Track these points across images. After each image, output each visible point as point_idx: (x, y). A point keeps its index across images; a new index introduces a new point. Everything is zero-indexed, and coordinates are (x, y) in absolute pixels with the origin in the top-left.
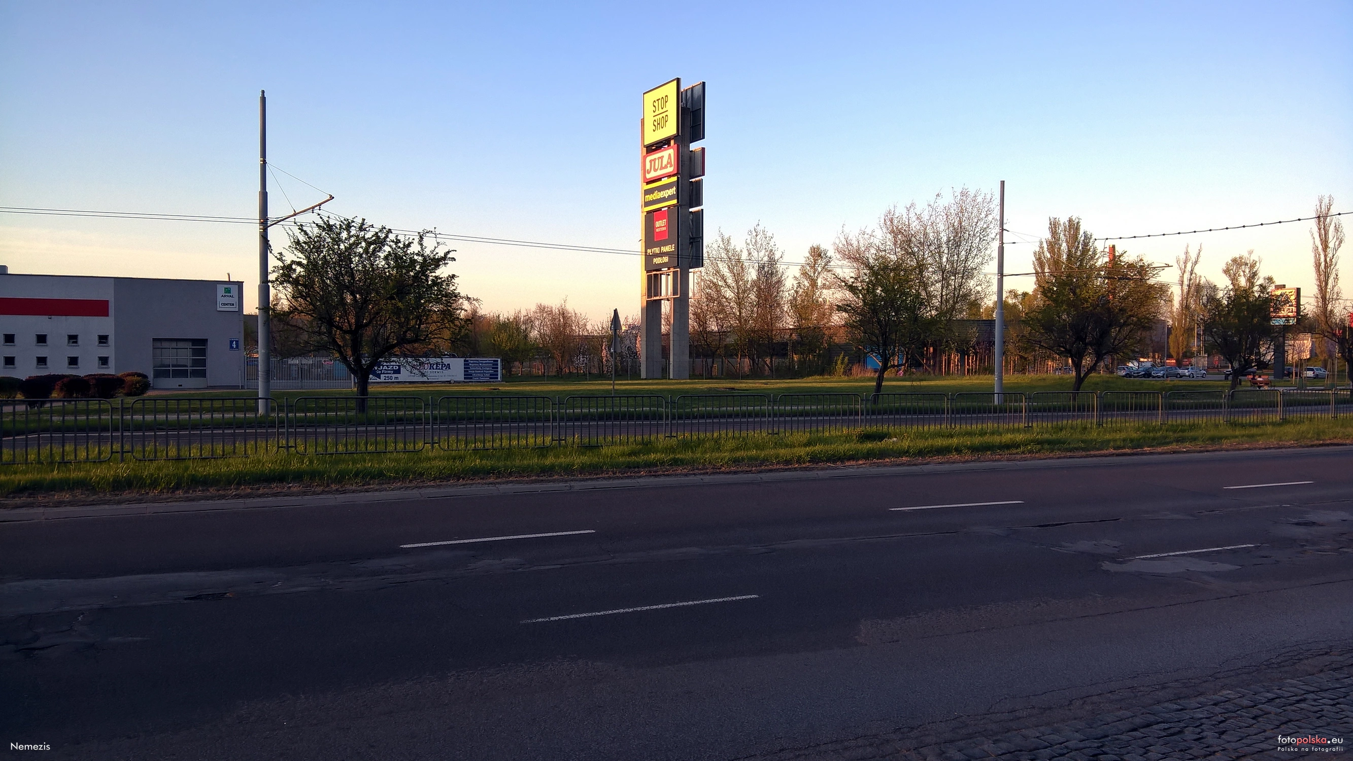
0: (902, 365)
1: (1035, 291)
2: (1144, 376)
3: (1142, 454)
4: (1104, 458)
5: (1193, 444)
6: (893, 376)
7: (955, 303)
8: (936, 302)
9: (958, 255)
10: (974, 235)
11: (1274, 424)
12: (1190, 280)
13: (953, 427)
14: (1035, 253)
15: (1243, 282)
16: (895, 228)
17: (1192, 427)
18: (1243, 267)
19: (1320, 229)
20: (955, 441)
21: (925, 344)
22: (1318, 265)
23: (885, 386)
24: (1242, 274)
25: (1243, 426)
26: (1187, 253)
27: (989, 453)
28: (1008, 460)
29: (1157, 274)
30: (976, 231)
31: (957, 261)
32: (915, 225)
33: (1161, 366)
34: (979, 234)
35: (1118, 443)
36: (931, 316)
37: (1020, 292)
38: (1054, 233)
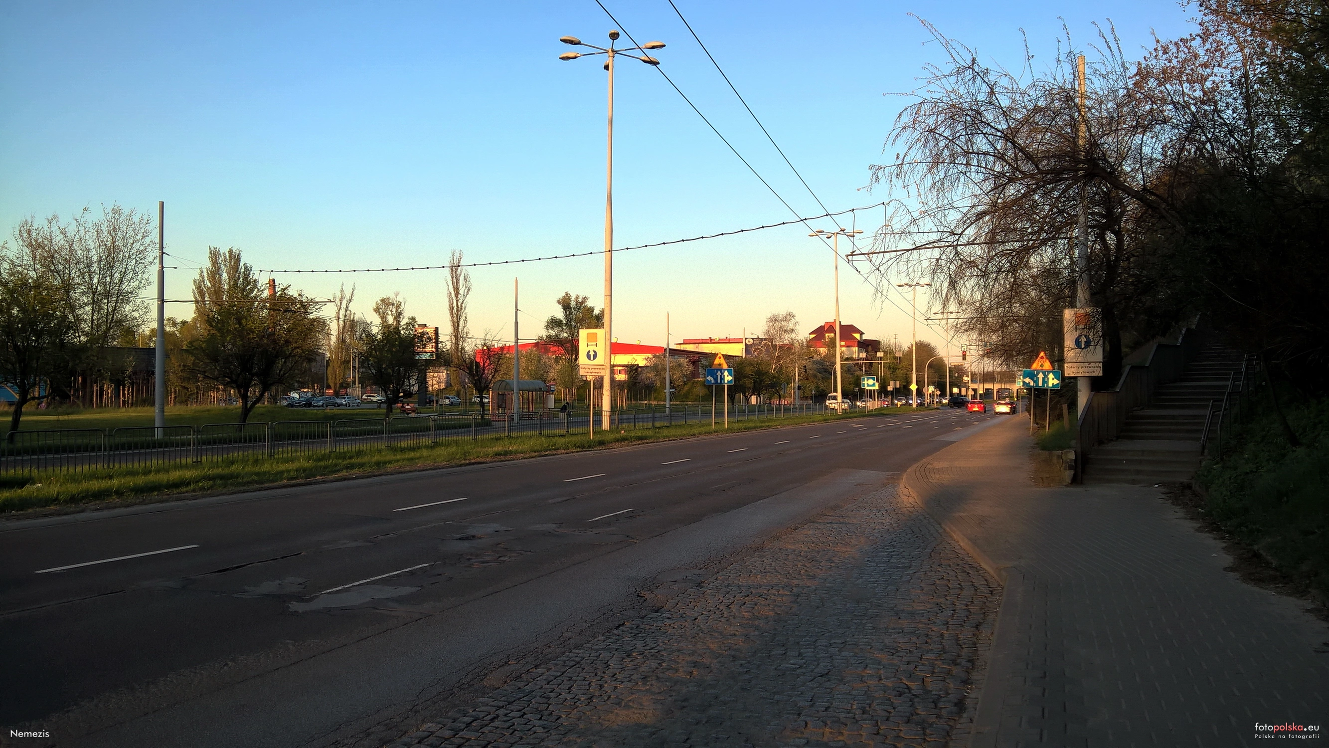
0: (43, 397)
1: (194, 319)
2: (305, 405)
3: (315, 483)
4: (279, 491)
5: (361, 470)
6: (33, 409)
7: (108, 329)
8: (86, 327)
9: (112, 276)
10: (129, 257)
11: (427, 447)
12: (345, 316)
13: (111, 466)
14: (195, 281)
15: (390, 320)
16: (33, 241)
17: (359, 453)
18: (391, 307)
19: (452, 278)
20: (116, 482)
21: (73, 373)
22: (452, 309)
23: (22, 421)
24: (390, 313)
25: (402, 450)
26: (342, 291)
27: (156, 493)
28: (178, 500)
29: (320, 308)
30: (131, 253)
31: (110, 283)
32: (59, 240)
33: (320, 396)
34: (134, 257)
35: (292, 473)
36: (80, 342)
37: (179, 321)
38: (215, 263)
